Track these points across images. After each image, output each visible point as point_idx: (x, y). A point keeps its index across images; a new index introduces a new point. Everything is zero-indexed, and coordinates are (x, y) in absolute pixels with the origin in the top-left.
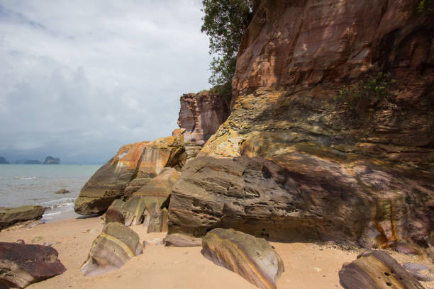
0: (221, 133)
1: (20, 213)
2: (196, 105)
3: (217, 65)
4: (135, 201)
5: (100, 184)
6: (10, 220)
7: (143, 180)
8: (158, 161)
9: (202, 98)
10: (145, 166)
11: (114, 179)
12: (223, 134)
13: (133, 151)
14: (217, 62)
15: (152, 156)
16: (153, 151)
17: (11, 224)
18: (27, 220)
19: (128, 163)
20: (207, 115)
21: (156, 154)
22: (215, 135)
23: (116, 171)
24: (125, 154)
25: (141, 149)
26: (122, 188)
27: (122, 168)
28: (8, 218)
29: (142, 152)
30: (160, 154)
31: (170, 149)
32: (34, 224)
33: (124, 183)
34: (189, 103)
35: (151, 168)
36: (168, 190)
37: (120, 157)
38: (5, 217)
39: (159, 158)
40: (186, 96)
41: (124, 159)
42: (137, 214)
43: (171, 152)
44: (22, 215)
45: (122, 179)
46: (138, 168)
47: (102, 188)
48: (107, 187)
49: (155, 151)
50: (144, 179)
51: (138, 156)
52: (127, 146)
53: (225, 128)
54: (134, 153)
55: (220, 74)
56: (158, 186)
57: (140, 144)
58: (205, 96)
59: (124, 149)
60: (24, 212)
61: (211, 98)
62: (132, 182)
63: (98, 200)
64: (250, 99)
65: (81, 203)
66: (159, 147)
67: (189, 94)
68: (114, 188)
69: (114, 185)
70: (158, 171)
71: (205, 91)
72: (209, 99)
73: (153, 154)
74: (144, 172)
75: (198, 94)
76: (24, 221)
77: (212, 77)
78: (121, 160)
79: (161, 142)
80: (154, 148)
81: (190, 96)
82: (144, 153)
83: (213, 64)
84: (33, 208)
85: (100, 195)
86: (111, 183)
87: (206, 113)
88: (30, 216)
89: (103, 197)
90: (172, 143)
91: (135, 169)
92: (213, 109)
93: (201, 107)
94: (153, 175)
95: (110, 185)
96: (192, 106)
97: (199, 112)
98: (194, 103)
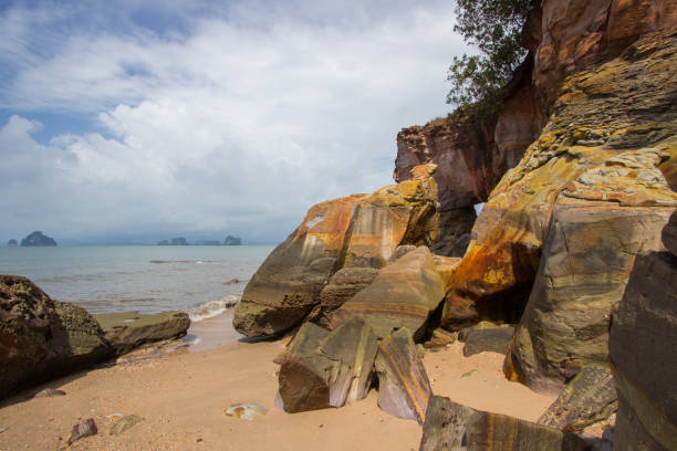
0: (534, 162)
1: (149, 327)
2: (424, 143)
3: (461, 71)
4: (353, 331)
5: (274, 279)
6: (133, 340)
7: (356, 273)
8: (385, 231)
9: (434, 131)
10: (360, 242)
11: (299, 270)
12: (542, 164)
13: (333, 213)
14: (462, 64)
15: (374, 221)
16: (374, 213)
17: (135, 347)
18: (161, 340)
19: (326, 238)
20: (444, 159)
21: (382, 216)
22: (519, 168)
23: (303, 253)
24: (319, 220)
25: (351, 208)
26: (316, 290)
27: (314, 248)
28: (130, 336)
29: (353, 213)
30: (389, 216)
31: (410, 206)
32: (171, 347)
33: (319, 278)
34: (412, 141)
35: (372, 246)
36: (425, 299)
37: (311, 225)
38: (127, 333)
39: (388, 226)
40: (406, 132)
41: (318, 230)
42: (358, 369)
43: (412, 213)
44: (152, 329)
45: (315, 270)
46: (345, 247)
47: (278, 287)
48: (286, 287)
49: (379, 211)
50: (360, 269)
51: (344, 222)
52: (321, 204)
53: (546, 149)
54: (337, 218)
55: (468, 83)
56: (398, 290)
57: (347, 199)
58: (440, 127)
59: (317, 211)
60: (156, 326)
61: (452, 129)
62: (335, 277)
63: (272, 312)
64: (611, 70)
65: (244, 315)
66: (388, 203)
67: (412, 128)
68: (300, 289)
69: (301, 283)
70: (386, 254)
71: (438, 119)
72: (448, 131)
73: (374, 217)
74: (358, 255)
75: (428, 125)
76: (156, 340)
77: (452, 91)
78: (313, 231)
79: (390, 192)
80: (376, 203)
81: (414, 131)
82: (356, 216)
83: (454, 69)
84: (171, 318)
85: (275, 301)
86: (294, 278)
87: (443, 156)
88: (165, 333)
89: (279, 305)
90: (413, 193)
91: (340, 249)
92: (456, 147)
93: (433, 146)
94: (377, 262)
95: (292, 283)
96: (417, 147)
97: (430, 155)
98: (421, 141)
